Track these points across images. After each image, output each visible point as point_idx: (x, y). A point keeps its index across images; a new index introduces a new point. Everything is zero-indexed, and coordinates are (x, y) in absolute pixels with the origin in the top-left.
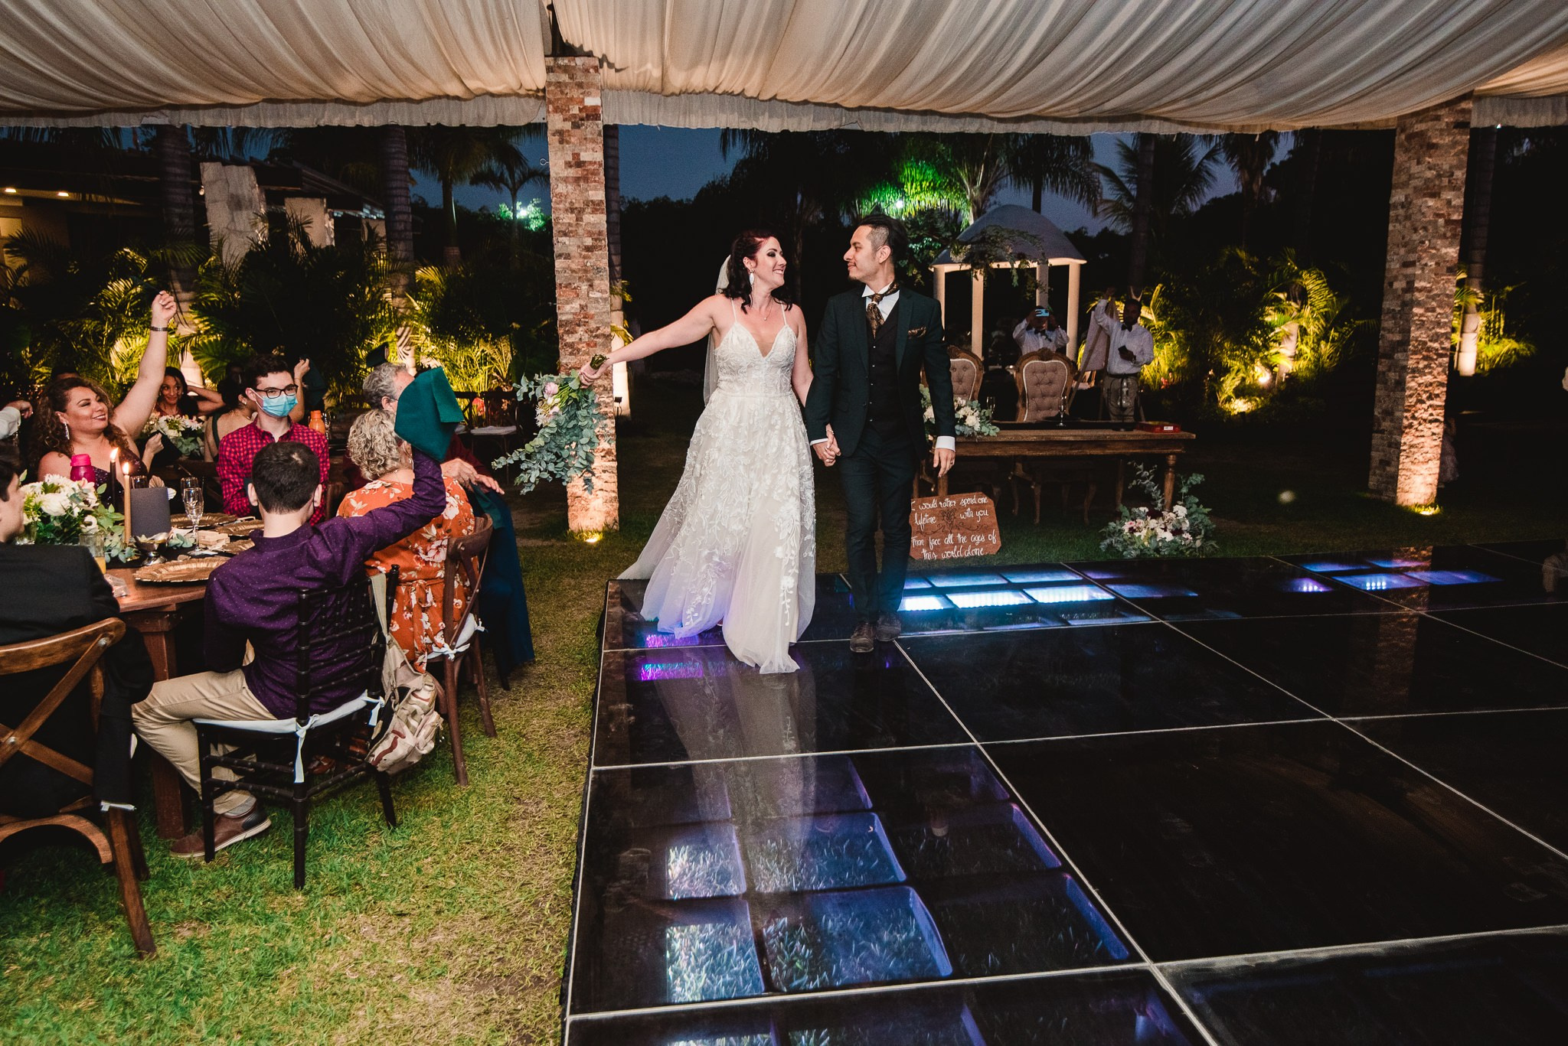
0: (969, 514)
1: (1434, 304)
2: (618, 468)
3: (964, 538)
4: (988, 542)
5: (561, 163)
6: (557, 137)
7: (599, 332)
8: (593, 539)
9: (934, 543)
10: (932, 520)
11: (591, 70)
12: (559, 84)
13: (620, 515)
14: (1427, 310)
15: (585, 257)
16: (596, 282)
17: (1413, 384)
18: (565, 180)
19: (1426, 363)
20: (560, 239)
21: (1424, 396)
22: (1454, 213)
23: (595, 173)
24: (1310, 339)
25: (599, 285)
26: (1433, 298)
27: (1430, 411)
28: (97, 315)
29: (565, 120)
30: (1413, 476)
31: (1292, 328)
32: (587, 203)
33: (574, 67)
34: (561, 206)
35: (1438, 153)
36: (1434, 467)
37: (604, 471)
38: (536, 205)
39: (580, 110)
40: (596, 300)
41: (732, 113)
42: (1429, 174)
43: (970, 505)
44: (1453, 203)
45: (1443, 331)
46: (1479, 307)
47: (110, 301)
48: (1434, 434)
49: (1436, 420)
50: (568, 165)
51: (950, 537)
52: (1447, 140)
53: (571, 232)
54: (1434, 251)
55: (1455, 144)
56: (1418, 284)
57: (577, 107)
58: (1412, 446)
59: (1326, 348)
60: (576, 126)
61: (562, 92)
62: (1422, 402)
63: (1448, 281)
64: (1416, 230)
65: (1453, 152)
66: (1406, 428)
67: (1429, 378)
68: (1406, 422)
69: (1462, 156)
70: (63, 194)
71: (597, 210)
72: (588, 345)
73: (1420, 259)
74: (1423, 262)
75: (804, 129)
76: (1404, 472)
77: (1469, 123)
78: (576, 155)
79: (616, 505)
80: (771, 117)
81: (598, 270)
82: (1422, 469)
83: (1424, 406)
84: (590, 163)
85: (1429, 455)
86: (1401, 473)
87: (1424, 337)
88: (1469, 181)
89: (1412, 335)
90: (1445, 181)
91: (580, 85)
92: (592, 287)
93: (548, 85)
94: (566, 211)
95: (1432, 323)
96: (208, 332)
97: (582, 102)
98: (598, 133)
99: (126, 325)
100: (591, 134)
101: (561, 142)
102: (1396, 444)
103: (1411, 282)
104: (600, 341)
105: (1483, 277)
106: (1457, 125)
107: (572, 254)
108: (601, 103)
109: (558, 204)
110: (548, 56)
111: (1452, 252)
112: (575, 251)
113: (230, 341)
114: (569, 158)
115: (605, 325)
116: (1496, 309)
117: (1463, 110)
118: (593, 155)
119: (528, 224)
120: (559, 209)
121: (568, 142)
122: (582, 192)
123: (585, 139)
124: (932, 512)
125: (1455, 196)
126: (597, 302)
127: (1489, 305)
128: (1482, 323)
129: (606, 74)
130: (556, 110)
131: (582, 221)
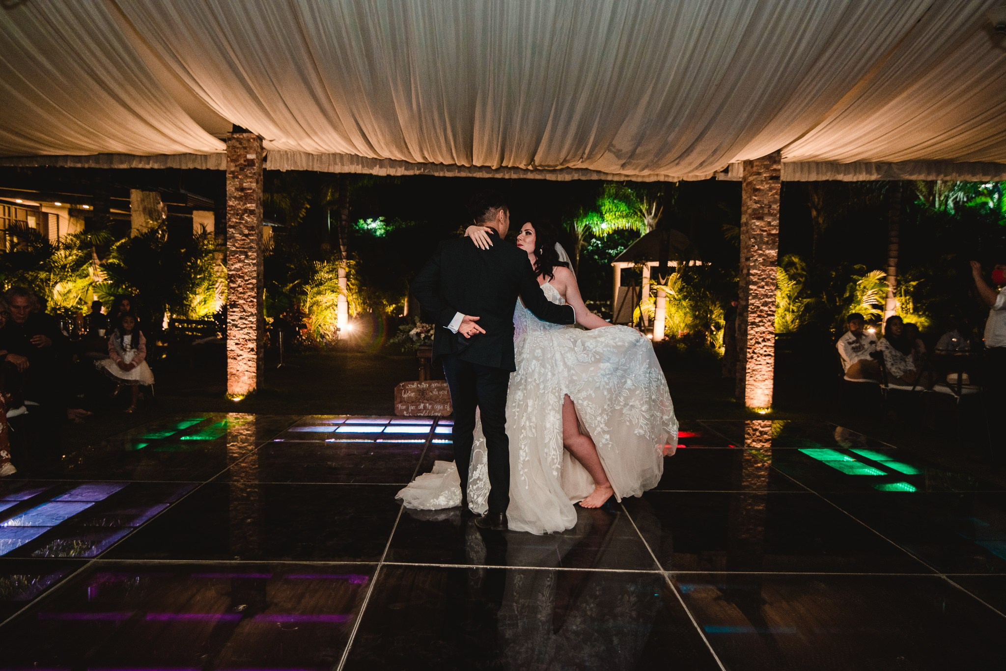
1: (763, 283)
2: (257, 359)
3: (430, 406)
4: (444, 409)
5: (233, 189)
6: (231, 175)
7: (250, 281)
8: (237, 399)
9: (412, 408)
10: (413, 395)
11: (252, 140)
12: (234, 147)
13: (257, 386)
14: (759, 287)
15: (244, 240)
16: (250, 254)
17: (751, 332)
18: (235, 198)
19: (760, 319)
20: (230, 230)
21: (760, 340)
22: (773, 229)
23: (251, 194)
26: (763, 280)
27: (765, 349)
28: (50, 270)
29: (236, 166)
30: (756, 389)
32: (246, 211)
33: (242, 139)
34: (232, 212)
35: (761, 194)
36: (770, 384)
37: (249, 360)
38: (381, 221)
39: (245, 161)
41: (358, 165)
42: (754, 206)
43: (436, 388)
44: (772, 224)
45: (770, 300)
46: (895, 295)
48: (768, 363)
49: (769, 355)
50: (237, 189)
51: (422, 405)
52: (767, 186)
53: (236, 226)
54: (761, 252)
55: (771, 189)
56: (753, 271)
57: (243, 159)
58: (754, 370)
60: (242, 169)
62: (759, 343)
63: (772, 270)
64: (750, 239)
65: (770, 194)
66: (749, 358)
67: (762, 329)
68: (749, 356)
69: (776, 196)
70: (86, 207)
71: (251, 214)
72: (244, 289)
73: (753, 256)
74: (755, 258)
75: (399, 174)
76: (749, 386)
77: (779, 177)
78: (241, 184)
79: (255, 380)
80: (381, 167)
81: (251, 247)
82: (761, 385)
83: (760, 345)
84: (249, 189)
85: (765, 377)
86: (747, 386)
87: (757, 303)
88: (781, 211)
89: (750, 302)
90: (766, 211)
91: (245, 148)
92: (247, 257)
93: (228, 147)
94: (233, 214)
95: (762, 295)
96: (105, 280)
97: (246, 157)
98: (254, 174)
99: (67, 276)
100: (250, 173)
101: (234, 178)
102: (745, 369)
103: (749, 270)
104: (251, 286)
105: (897, 276)
106: (772, 178)
107: (237, 238)
108: (257, 157)
109: (230, 210)
110: (229, 132)
111: (773, 253)
112: (238, 236)
113: (116, 285)
114: (238, 186)
115: (253, 278)
116: (906, 296)
117: (775, 170)
118: (251, 184)
119: (375, 232)
120: (230, 214)
121: (238, 178)
122: (244, 205)
123: (247, 176)
124: (413, 390)
125: (774, 220)
126: (250, 265)
127: (901, 293)
128: (898, 304)
129: (265, 144)
130: (232, 161)
131: (243, 220)
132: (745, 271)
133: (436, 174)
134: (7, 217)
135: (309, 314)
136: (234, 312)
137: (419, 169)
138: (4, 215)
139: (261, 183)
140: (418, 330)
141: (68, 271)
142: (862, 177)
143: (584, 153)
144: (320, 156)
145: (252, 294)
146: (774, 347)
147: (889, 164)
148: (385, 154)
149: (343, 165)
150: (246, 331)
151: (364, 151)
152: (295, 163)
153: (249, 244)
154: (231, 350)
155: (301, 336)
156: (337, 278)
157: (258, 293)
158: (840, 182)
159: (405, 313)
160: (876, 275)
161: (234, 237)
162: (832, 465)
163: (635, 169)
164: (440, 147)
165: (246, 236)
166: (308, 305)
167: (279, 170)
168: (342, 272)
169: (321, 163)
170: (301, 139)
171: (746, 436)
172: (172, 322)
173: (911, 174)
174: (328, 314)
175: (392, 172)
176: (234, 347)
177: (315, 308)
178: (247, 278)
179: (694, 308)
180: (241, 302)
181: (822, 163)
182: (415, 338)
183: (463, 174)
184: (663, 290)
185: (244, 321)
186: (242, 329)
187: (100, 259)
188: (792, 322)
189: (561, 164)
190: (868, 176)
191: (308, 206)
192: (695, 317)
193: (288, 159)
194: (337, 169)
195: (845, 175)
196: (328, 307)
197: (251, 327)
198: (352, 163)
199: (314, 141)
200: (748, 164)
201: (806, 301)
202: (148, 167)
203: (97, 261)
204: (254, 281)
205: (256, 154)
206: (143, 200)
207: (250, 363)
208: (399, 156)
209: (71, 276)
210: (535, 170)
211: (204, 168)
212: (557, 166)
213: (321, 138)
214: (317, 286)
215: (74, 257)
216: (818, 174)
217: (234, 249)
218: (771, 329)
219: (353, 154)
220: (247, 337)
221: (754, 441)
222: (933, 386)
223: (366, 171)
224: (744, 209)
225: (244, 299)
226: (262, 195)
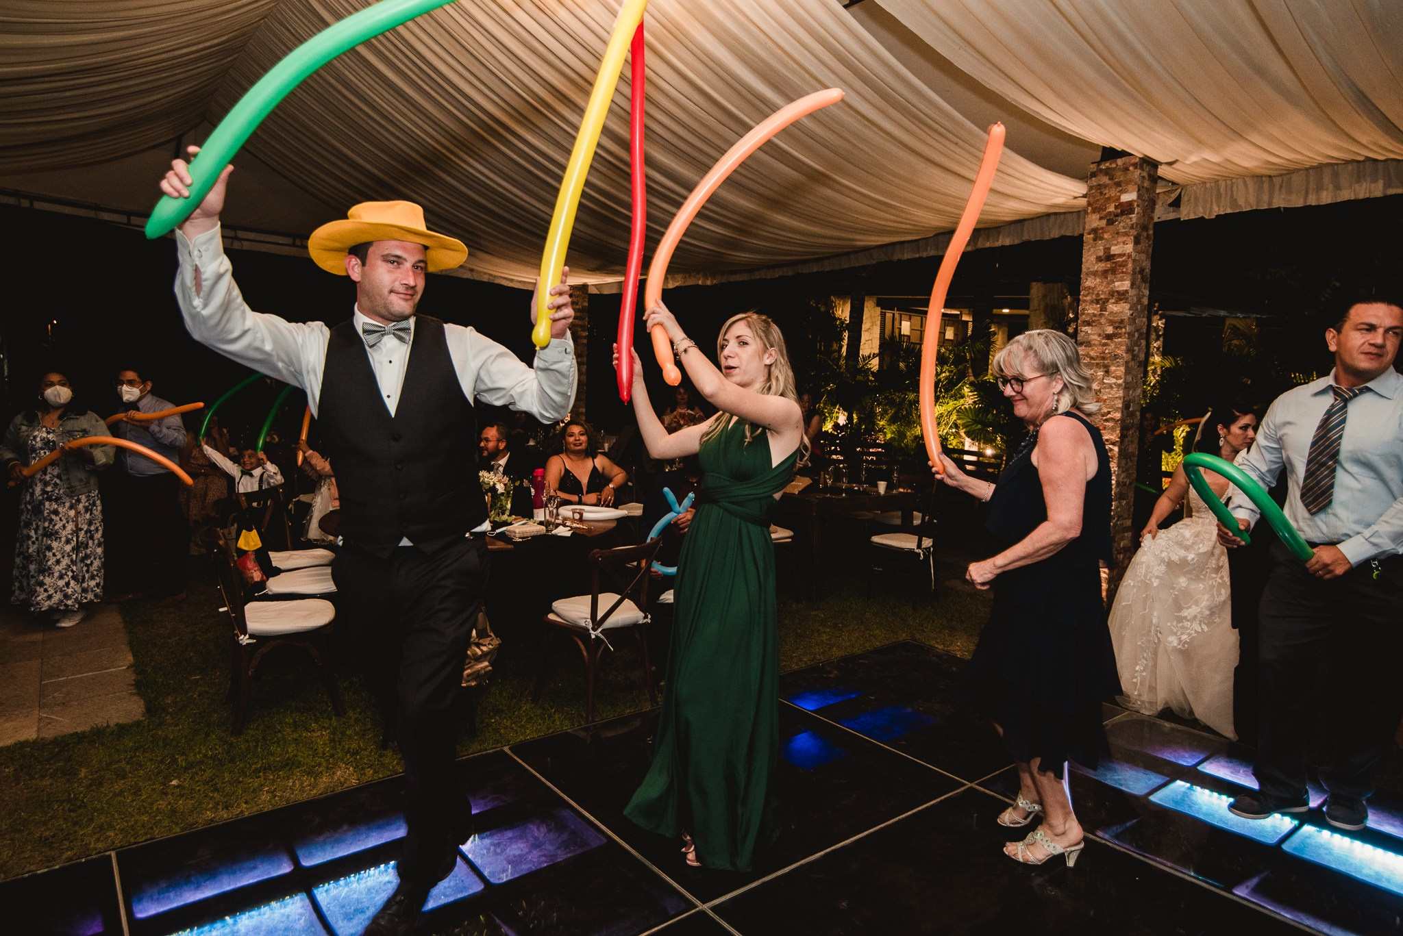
5: (1093, 258)
6: (1092, 236)
7: (1109, 416)
11: (1131, 168)
12: (1099, 187)
15: (1105, 345)
16: (1113, 368)
18: (1095, 274)
20: (1083, 329)
23: (1124, 264)
25: (1115, 371)
29: (1101, 218)
32: (1112, 294)
33: (1114, 169)
34: (1088, 298)
39: (1116, 207)
40: (1111, 386)
50: (1099, 259)
53: (1094, 321)
57: (1113, 205)
60: (1110, 222)
61: (1101, 193)
70: (1006, 311)
71: (1121, 300)
78: (1107, 250)
81: (1116, 357)
84: (1121, 255)
91: (1118, 184)
92: (1107, 372)
93: (1091, 188)
94: (1092, 302)
97: (1119, 198)
98: (1132, 227)
100: (1124, 228)
101: (1095, 240)
104: (1110, 424)
107: (1093, 342)
108: (1139, 197)
109: (1086, 296)
110: (1093, 163)
112: (1095, 338)
114: (1101, 253)
115: (1116, 410)
118: (1124, 247)
120: (1086, 301)
121: (1102, 238)
122: (1109, 284)
123: (1118, 233)
126: (1112, 387)
129: (1162, 171)
130: (1095, 210)
131: (1106, 311)
139: (1144, 244)
144: (1284, 176)
145: (1111, 437)
149: (1338, 188)
151: (1382, 147)
152: (1234, 202)
157: (1122, 436)
167: (1200, 218)
169: (1289, 192)
170: (1225, 145)
187: (976, 376)
191: (1338, 284)
193: (1219, 195)
194: (1325, 197)
198: (1359, 178)
199: (1251, 142)
203: (972, 378)
204: (1118, 415)
205: (1139, 190)
209: (944, 397)
215: (948, 374)
219: (1362, 159)
226: (1147, 265)
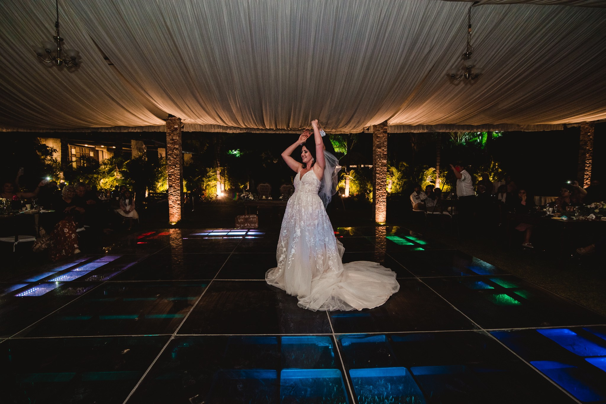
0: (251, 219)
1: (381, 174)
2: (181, 208)
3: (249, 225)
4: (255, 226)
5: (169, 140)
6: (168, 134)
7: (177, 177)
8: (173, 224)
9: (242, 225)
11: (176, 120)
12: (169, 123)
13: (181, 218)
14: (380, 175)
15: (174, 160)
16: (177, 166)
17: (377, 193)
19: (380, 188)
20: (168, 156)
21: (381, 196)
22: (385, 152)
23: (177, 142)
24: (395, 184)
26: (381, 172)
27: (383, 199)
28: (98, 173)
29: (170, 130)
30: (379, 215)
31: (390, 181)
32: (175, 148)
33: (172, 119)
35: (380, 138)
36: (385, 213)
38: (238, 151)
41: (221, 129)
42: (378, 143)
43: (252, 217)
46: (439, 177)
47: (101, 170)
48: (384, 205)
49: (384, 202)
50: (171, 140)
51: (246, 224)
52: (382, 135)
53: (171, 154)
54: (380, 161)
55: (384, 136)
56: (377, 169)
57: (173, 128)
58: (379, 208)
59: (398, 187)
60: (172, 132)
61: (170, 125)
64: (376, 156)
65: (383, 138)
67: (381, 191)
68: (377, 202)
69: (386, 139)
70: (114, 147)
71: (177, 150)
72: (175, 180)
73: (377, 163)
75: (237, 132)
77: (387, 132)
78: (172, 138)
79: (180, 216)
80: (230, 130)
81: (177, 163)
82: (382, 213)
83: (381, 198)
84: (176, 140)
86: (376, 214)
87: (379, 181)
88: (388, 145)
89: (377, 181)
90: (382, 145)
91: (173, 123)
93: (167, 123)
94: (170, 150)
95: (381, 178)
96: (121, 177)
98: (178, 133)
99: (105, 176)
102: (375, 207)
103: (376, 169)
104: (178, 179)
105: (440, 169)
106: (384, 132)
108: (179, 127)
110: (167, 117)
111: (385, 161)
113: (126, 179)
115: (178, 175)
116: (443, 177)
117: (385, 129)
118: (176, 138)
119: (236, 155)
120: (168, 150)
121: (171, 135)
122: (174, 146)
123: (175, 134)
124: (242, 219)
125: (385, 149)
126: (177, 170)
127: (441, 176)
128: (441, 181)
129: (182, 121)
130: (168, 128)
131: (173, 152)
132: (375, 169)
133: (253, 132)
134: (81, 152)
135: (205, 190)
136: (171, 189)
137: (246, 130)
138: (80, 151)
139: (181, 137)
140: (244, 195)
141: (106, 174)
142: (421, 131)
143: (308, 123)
144: (205, 126)
146: (386, 198)
147: (432, 126)
148: (230, 125)
149: (215, 129)
150: (176, 196)
151: (222, 124)
152: (195, 128)
153: (176, 161)
154: (171, 204)
155: (202, 198)
156: (216, 175)
157: (180, 181)
158: (413, 133)
159: (248, 188)
160: (432, 169)
161: (170, 159)
162: (395, 242)
163: (329, 129)
164: (251, 122)
165: (175, 158)
166: (205, 186)
167: (189, 132)
168: (218, 172)
169: (206, 128)
170: (196, 119)
171: (376, 233)
172: (149, 194)
173: (440, 130)
174: (213, 189)
175: (235, 131)
176: (172, 203)
177: (208, 187)
178: (176, 175)
179: (360, 184)
180: (174, 185)
181: (405, 125)
182: (243, 198)
183: (264, 132)
184: (348, 177)
185: (175, 193)
186: (174, 196)
187: (119, 169)
188: (399, 189)
189: (300, 127)
190: (423, 131)
191: (208, 145)
192: (361, 187)
193: (192, 127)
194: (213, 131)
195: (414, 130)
196: (213, 187)
197: (178, 195)
198: (218, 128)
199: (201, 120)
200: (375, 126)
201: (404, 180)
202: (135, 131)
203: (118, 170)
204: (179, 176)
205: (178, 125)
206: (136, 144)
207: (178, 209)
208: (235, 125)
209: (107, 176)
210: (291, 130)
211: (158, 131)
212: (299, 128)
213: (203, 118)
214: (208, 178)
215: (108, 168)
216: (404, 130)
217: (170, 164)
218: (385, 191)
219: (218, 125)
220: (177, 199)
221: (379, 235)
222: (443, 212)
223: (224, 131)
224: (374, 144)
225: (175, 184)
226: (181, 142)
